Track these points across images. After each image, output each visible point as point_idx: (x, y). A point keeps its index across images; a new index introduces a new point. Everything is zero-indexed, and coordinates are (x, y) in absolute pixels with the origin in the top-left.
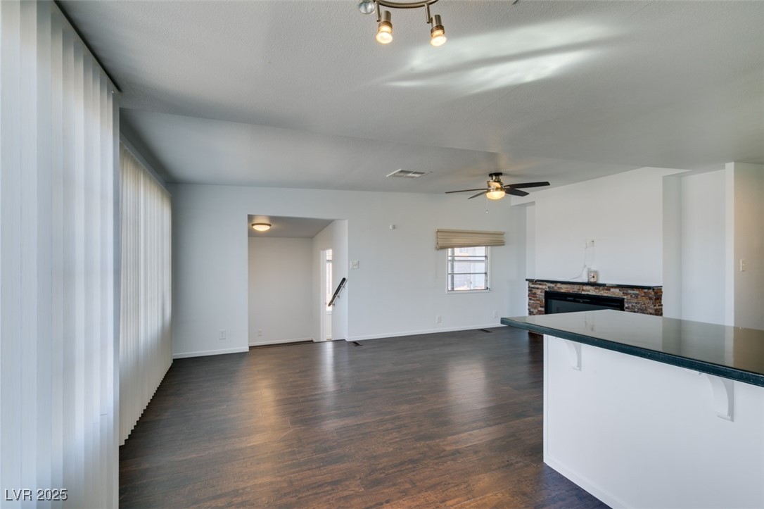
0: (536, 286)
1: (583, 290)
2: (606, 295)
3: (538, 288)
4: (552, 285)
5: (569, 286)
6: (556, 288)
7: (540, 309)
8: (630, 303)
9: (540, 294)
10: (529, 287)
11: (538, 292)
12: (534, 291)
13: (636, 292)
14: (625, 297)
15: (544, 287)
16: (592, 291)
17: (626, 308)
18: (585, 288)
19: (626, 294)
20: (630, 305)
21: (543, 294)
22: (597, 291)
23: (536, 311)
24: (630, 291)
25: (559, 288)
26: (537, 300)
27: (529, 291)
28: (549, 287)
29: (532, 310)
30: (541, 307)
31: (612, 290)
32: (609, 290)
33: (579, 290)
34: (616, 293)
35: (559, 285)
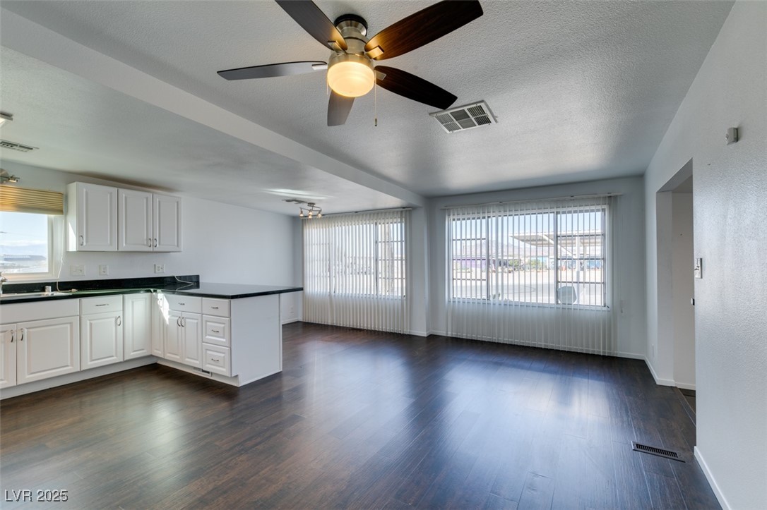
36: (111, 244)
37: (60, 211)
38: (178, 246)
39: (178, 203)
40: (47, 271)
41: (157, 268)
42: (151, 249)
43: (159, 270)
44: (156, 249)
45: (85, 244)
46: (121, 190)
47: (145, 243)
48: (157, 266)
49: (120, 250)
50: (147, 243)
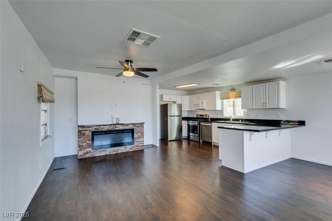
0: (85, 129)
1: (116, 127)
2: (126, 128)
3: (87, 130)
4: (98, 127)
5: (108, 126)
6: (100, 128)
7: (88, 142)
8: (136, 129)
9: (88, 133)
10: (79, 131)
11: (87, 133)
12: (83, 132)
13: (138, 125)
14: (134, 128)
15: (91, 129)
16: (121, 128)
17: (135, 132)
18: (117, 126)
19: (134, 126)
20: (136, 130)
21: (91, 133)
22: (123, 127)
23: (86, 144)
24: (136, 125)
25: (102, 128)
26: (86, 137)
27: (78, 133)
28: (95, 129)
29: (81, 144)
30: (89, 141)
31: (129, 125)
32: (128, 126)
33: (114, 127)
34: (131, 127)
35: (102, 127)
36: (250, 106)
37: (240, 97)
38: (278, 105)
39: (277, 84)
40: (243, 115)
41: (278, 116)
42: (265, 107)
43: (279, 117)
44: (267, 107)
45: (243, 107)
46: (253, 86)
47: (262, 105)
48: (279, 115)
49: (254, 108)
50: (263, 104)
